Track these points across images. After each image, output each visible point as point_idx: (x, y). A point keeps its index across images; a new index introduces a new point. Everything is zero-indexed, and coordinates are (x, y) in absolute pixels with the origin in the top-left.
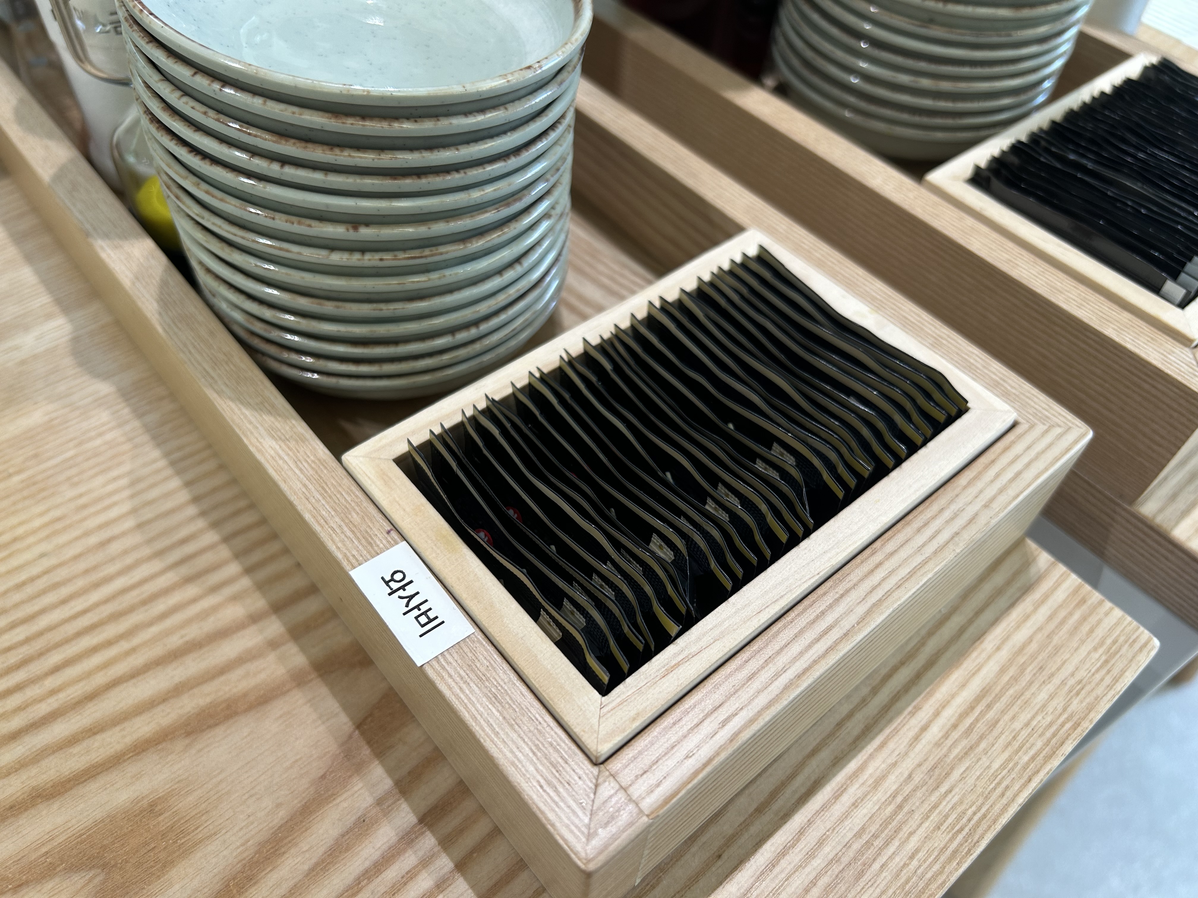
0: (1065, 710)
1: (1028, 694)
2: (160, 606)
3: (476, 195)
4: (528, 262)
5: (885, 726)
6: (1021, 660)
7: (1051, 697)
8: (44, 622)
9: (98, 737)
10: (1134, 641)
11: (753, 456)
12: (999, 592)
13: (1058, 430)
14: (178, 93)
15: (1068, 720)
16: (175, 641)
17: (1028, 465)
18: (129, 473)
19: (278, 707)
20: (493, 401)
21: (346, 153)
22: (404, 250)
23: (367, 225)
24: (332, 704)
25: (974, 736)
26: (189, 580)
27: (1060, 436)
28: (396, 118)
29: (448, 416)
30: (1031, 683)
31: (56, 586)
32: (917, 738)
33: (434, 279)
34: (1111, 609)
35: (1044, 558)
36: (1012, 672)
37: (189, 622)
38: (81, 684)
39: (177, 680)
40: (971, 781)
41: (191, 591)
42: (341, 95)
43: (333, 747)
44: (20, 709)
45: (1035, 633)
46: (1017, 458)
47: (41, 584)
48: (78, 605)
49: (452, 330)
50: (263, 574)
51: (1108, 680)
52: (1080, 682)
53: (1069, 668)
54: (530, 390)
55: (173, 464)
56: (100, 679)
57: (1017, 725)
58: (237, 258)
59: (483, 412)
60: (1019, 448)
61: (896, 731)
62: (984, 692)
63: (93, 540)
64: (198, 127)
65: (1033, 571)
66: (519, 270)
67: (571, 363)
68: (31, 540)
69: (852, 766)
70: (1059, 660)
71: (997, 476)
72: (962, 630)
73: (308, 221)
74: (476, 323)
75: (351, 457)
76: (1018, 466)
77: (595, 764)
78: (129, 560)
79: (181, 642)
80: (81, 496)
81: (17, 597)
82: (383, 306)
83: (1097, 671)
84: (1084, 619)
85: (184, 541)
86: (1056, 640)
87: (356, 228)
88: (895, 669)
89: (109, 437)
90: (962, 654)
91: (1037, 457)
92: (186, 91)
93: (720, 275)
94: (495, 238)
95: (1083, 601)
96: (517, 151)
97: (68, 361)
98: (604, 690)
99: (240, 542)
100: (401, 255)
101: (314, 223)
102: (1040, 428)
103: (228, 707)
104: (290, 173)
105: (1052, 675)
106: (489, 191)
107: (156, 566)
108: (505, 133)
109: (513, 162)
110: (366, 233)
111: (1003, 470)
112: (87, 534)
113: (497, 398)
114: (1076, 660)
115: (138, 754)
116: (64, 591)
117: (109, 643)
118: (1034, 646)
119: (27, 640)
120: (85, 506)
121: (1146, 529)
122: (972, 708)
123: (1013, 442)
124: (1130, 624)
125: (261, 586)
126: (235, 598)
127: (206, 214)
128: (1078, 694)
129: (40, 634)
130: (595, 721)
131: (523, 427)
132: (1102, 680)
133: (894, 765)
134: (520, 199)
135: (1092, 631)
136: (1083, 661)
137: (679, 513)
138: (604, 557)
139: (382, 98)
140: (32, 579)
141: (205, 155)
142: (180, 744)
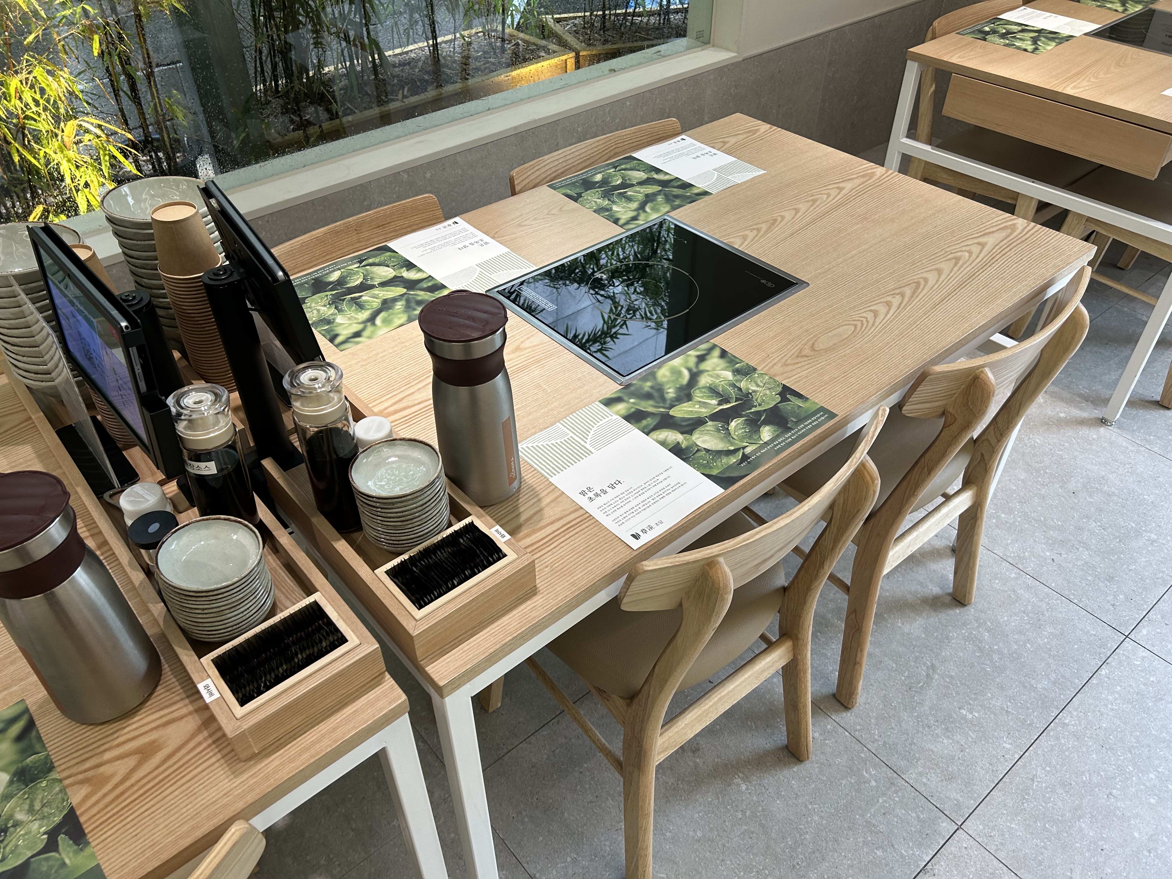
75: (202, 659)
77: (237, 719)
98: (242, 706)
102: (368, 643)
130: (238, 711)
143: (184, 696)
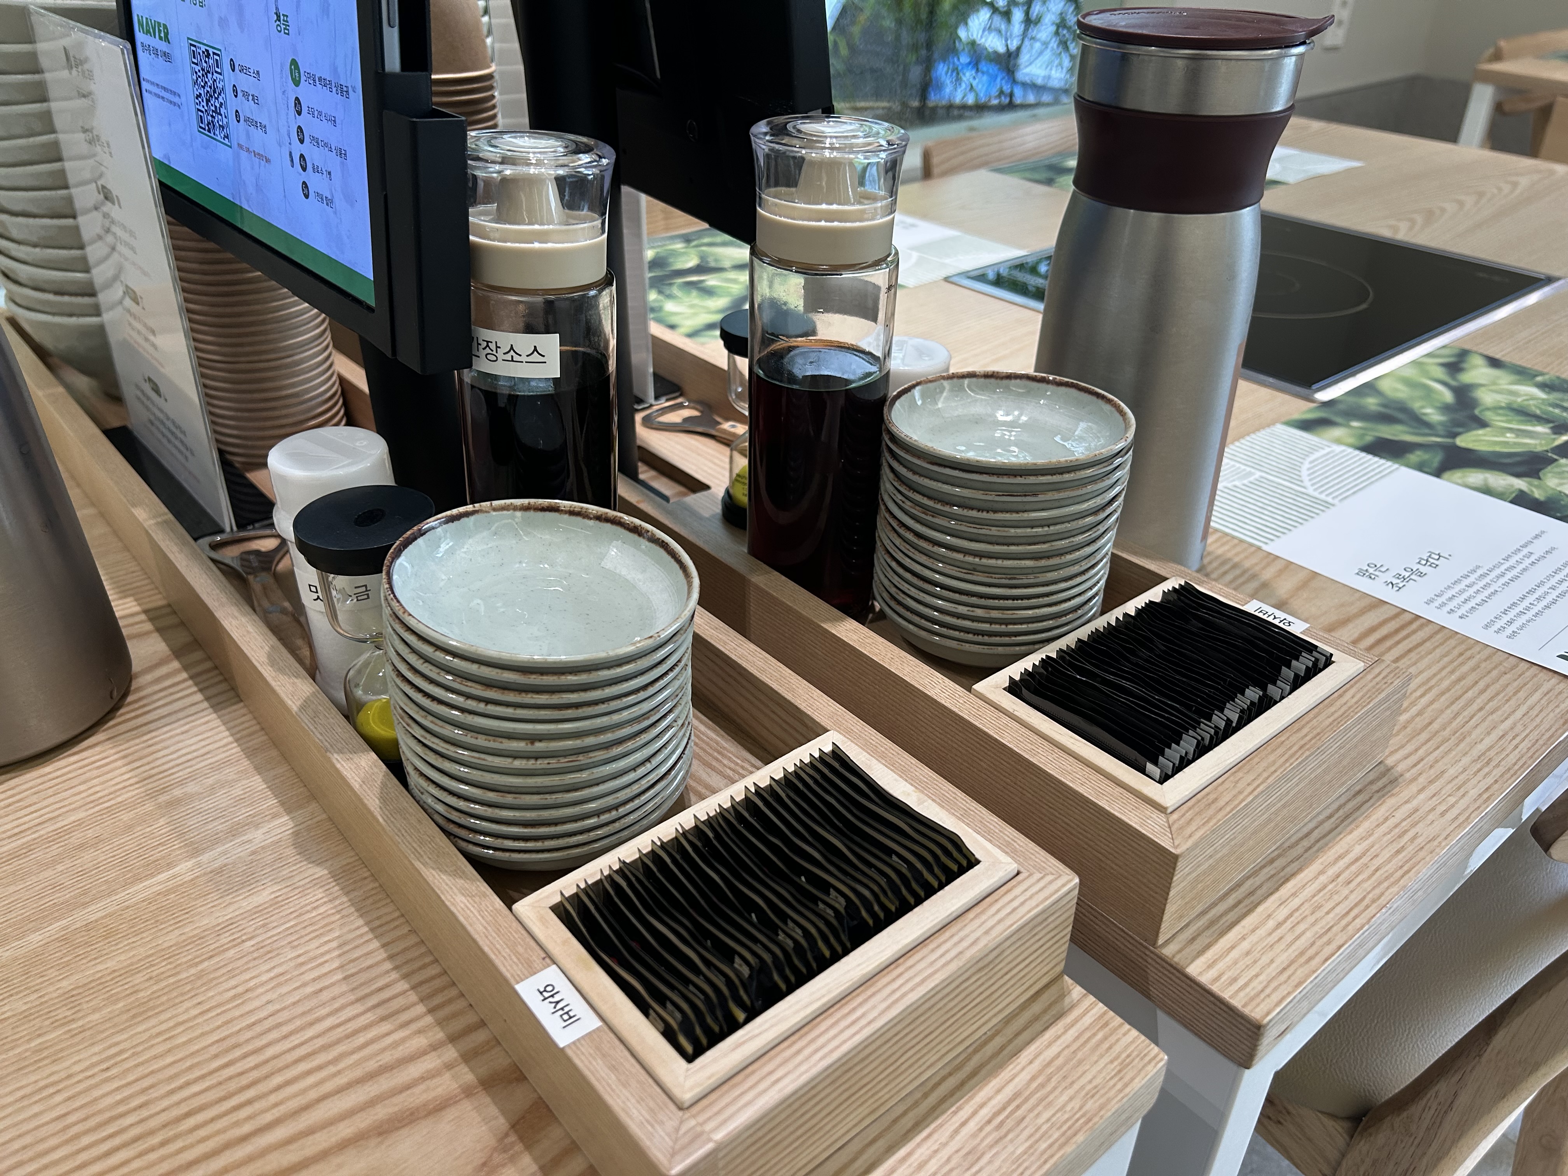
0: (1081, 1108)
1: (1051, 1098)
2: (361, 1039)
3: (616, 718)
4: (655, 761)
5: (932, 1122)
6: (1050, 1070)
7: (1071, 1099)
8: (270, 1052)
9: (311, 1138)
10: (1145, 1055)
11: (815, 900)
12: (1036, 1018)
13: (1050, 877)
14: (421, 661)
15: (1082, 1116)
16: (372, 1065)
17: (1023, 904)
18: (339, 937)
19: (451, 1114)
20: (624, 862)
21: (529, 696)
22: (565, 756)
23: (540, 741)
24: (493, 1110)
25: (1004, 1130)
26: (383, 1019)
27: (1051, 882)
28: (563, 674)
29: (592, 875)
30: (1055, 1088)
31: (279, 1025)
32: (956, 1131)
33: (584, 775)
34: (1129, 1030)
35: (1077, 991)
36: (1040, 1080)
37: (384, 1050)
38: (299, 1098)
39: (372, 1094)
40: (997, 1163)
41: (385, 1027)
42: (528, 662)
43: (493, 1142)
44: (250, 1118)
45: (1063, 1050)
46: (1016, 897)
47: (267, 1024)
48: (296, 1040)
49: (598, 813)
50: (441, 1014)
51: (1119, 1086)
52: (1096, 1087)
53: (1089, 1076)
54: (653, 854)
55: (372, 930)
56: (313, 1095)
57: (1040, 1121)
58: (447, 766)
59: (616, 872)
60: (1017, 891)
61: (941, 1126)
62: (1017, 1095)
63: (309, 990)
64: (432, 681)
65: (1067, 1001)
66: (649, 767)
67: (684, 834)
68: (261, 990)
69: (902, 1153)
70: (1080, 1070)
71: (998, 911)
72: (1002, 1048)
73: (500, 740)
74: (616, 807)
75: (520, 906)
76: (1015, 904)
77: (680, 1108)
78: (337, 1005)
79: (376, 1065)
80: (299, 956)
81: (249, 1034)
82: (547, 796)
83: (1111, 1078)
84: (1105, 1038)
85: (380, 989)
86: (1080, 1055)
87: (532, 743)
88: (944, 1079)
89: (322, 910)
90: (1001, 1066)
91: (1031, 897)
92: (427, 660)
93: (802, 767)
94: (630, 745)
95: (1106, 1024)
96: (645, 687)
97: (291, 851)
98: (690, 1059)
99: (426, 989)
100: (563, 760)
101: (504, 740)
102: (1037, 876)
103: (412, 1114)
104: (492, 709)
105: (1073, 1083)
106: (625, 715)
107: (359, 1008)
108: (636, 677)
109: (642, 695)
110: (540, 746)
111: (1003, 907)
112: (304, 985)
113: (628, 861)
114: (1094, 1071)
115: (342, 1149)
116: (285, 1030)
117: (320, 1068)
118: (1060, 1060)
119: (256, 1067)
120: (302, 964)
121: (1169, 968)
122: (1004, 1108)
123: (1014, 886)
124: (1143, 1042)
125: (441, 1023)
126: (419, 1032)
127: (428, 736)
128: (1093, 1096)
129: (266, 1062)
130: (681, 1079)
131: (647, 883)
132: (1114, 1085)
133: (936, 1152)
134: (648, 718)
135: (1110, 1048)
136: (1100, 1072)
137: (755, 940)
138: (697, 971)
139: (555, 663)
140: (260, 1021)
141: (433, 698)
142: (373, 1142)
143: (439, 1035)
